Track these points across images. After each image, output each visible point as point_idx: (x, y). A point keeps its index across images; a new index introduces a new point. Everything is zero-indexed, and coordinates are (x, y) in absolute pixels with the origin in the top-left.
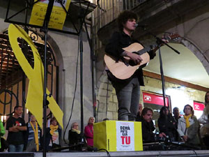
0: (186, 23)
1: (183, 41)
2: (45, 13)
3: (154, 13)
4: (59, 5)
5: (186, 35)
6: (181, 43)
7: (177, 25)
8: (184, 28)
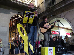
0: (64, 12)
1: (64, 18)
2: (27, 20)
3: (55, 10)
4: (31, 17)
5: (64, 16)
6: (63, 18)
7: (62, 13)
8: (64, 14)
